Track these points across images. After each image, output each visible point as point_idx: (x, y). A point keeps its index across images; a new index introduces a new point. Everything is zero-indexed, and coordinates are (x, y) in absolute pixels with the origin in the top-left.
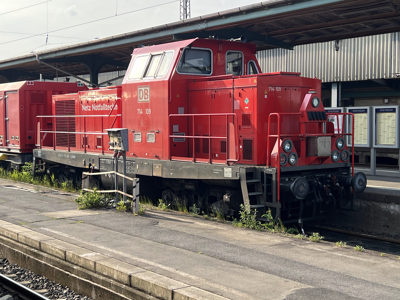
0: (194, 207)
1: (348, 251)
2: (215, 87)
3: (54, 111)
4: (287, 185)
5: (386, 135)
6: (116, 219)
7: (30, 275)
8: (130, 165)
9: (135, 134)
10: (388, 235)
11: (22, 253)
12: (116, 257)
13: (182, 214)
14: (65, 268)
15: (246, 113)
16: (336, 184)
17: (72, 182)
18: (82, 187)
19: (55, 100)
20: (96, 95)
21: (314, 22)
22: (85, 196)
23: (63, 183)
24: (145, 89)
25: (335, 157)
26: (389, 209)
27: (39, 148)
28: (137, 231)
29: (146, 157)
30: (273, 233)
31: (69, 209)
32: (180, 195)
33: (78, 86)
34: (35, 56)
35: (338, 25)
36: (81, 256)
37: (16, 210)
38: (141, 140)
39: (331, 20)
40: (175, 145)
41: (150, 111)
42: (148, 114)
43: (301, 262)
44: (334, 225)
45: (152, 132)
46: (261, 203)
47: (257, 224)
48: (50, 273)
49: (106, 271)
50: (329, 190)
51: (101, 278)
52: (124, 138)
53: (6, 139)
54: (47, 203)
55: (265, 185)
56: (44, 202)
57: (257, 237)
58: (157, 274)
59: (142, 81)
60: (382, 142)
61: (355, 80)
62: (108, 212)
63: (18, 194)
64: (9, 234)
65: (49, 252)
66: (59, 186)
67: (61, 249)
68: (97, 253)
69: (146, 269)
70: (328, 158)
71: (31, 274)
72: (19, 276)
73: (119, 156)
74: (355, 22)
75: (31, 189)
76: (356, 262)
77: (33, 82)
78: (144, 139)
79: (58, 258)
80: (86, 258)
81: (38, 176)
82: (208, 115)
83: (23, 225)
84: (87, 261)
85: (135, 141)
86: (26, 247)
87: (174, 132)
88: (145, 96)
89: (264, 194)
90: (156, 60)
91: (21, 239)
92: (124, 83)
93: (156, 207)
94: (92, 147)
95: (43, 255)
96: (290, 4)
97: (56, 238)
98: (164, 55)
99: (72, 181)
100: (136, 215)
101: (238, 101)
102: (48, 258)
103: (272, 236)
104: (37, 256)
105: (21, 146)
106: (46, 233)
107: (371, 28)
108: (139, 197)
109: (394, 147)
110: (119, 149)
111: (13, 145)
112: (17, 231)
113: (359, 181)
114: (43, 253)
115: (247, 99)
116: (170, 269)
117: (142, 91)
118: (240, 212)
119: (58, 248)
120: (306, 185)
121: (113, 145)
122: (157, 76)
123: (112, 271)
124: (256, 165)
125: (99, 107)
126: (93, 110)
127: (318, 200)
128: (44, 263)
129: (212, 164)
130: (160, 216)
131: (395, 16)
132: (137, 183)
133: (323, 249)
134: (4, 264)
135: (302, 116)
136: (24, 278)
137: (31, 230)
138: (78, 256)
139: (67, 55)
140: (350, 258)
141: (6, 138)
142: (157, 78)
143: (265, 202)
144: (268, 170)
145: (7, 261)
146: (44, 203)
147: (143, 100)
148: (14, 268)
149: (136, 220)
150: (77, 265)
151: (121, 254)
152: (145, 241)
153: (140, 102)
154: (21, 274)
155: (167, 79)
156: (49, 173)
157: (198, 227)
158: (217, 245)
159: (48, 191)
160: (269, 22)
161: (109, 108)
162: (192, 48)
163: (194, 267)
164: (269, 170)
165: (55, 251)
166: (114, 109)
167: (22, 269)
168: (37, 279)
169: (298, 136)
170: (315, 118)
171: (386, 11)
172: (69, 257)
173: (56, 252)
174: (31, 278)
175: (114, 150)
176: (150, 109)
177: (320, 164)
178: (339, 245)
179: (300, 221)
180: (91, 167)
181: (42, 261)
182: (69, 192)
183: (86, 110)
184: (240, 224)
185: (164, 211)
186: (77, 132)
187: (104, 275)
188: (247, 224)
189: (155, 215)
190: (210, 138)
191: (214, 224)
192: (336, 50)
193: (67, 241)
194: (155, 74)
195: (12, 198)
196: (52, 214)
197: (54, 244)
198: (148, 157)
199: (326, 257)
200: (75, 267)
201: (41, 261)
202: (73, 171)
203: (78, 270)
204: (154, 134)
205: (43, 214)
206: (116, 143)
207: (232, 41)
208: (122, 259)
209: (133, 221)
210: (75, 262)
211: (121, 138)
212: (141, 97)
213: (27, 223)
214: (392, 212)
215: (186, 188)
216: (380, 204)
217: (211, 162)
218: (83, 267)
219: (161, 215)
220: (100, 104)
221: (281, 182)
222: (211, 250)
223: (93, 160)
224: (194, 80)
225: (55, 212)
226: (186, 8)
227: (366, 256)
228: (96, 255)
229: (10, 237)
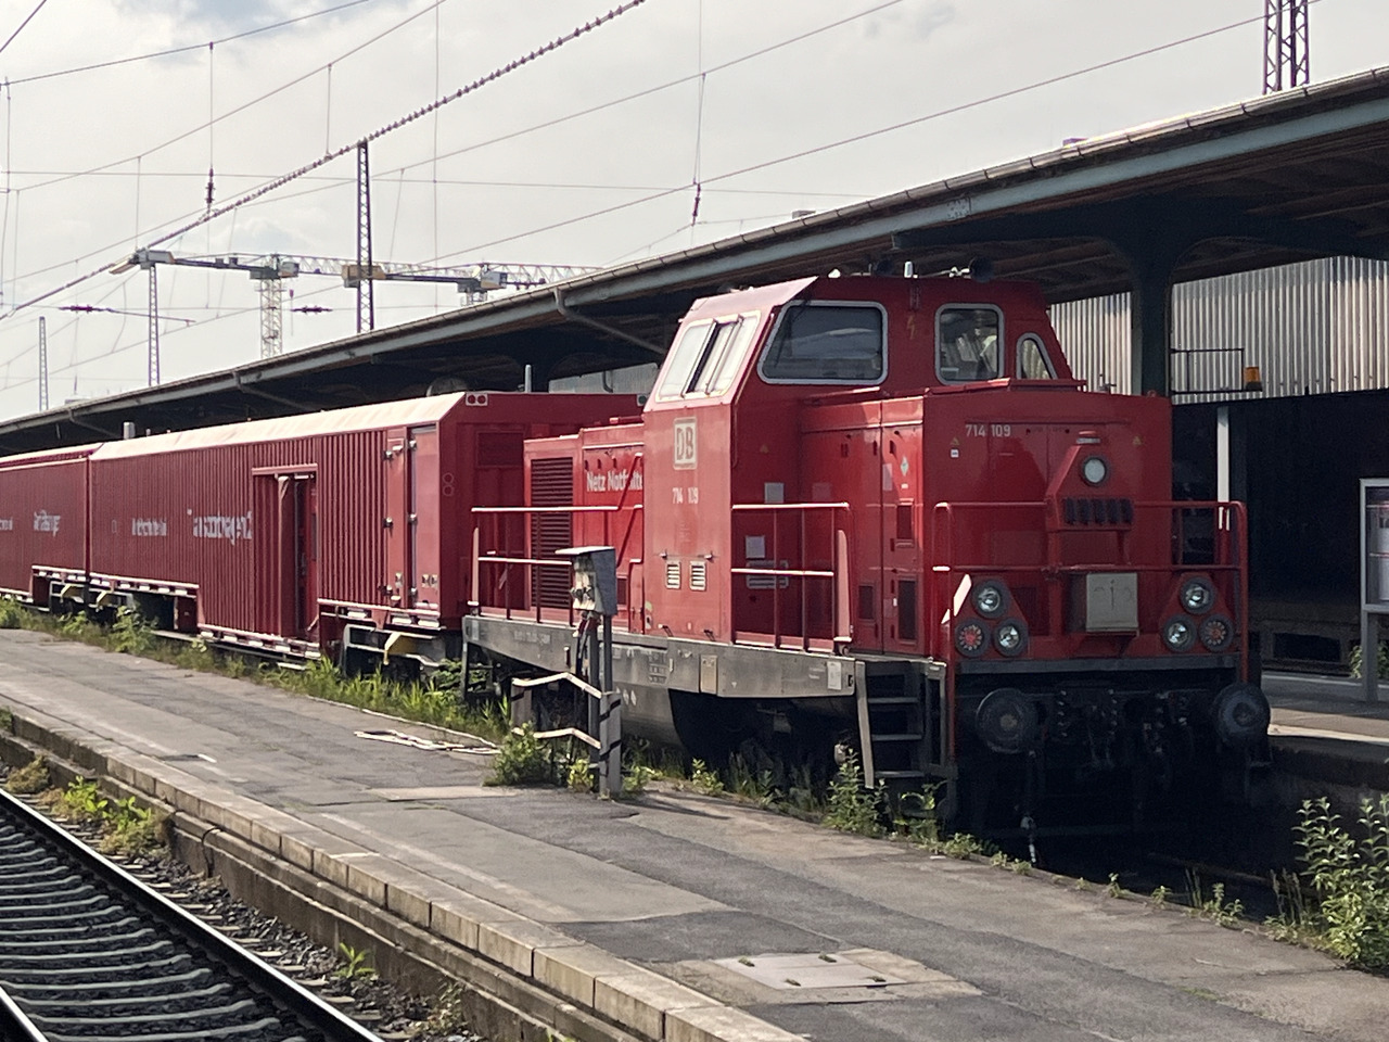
3: (528, 492)
8: (657, 662)
9: (669, 566)
15: (903, 501)
16: (1177, 718)
19: (530, 457)
24: (687, 429)
27: (476, 611)
29: (689, 633)
31: (457, 785)
34: (552, 295)
38: (679, 582)
40: (753, 599)
41: (697, 496)
42: (693, 502)
45: (701, 557)
46: (921, 766)
49: (360, 883)
50: (1157, 738)
52: (604, 576)
53: (411, 587)
55: (928, 713)
59: (681, 406)
67: (308, 846)
68: (374, 854)
75: (426, 738)
77: (486, 396)
85: (668, 586)
87: (750, 559)
88: (687, 450)
89: (927, 739)
90: (724, 335)
98: (739, 325)
101: (890, 467)
105: (442, 608)
108: (620, 748)
110: (591, 606)
111: (425, 605)
113: (1236, 709)
115: (905, 460)
117: (683, 435)
120: (1025, 713)
121: (581, 597)
122: (713, 390)
123: (366, 882)
124: (915, 655)
129: (810, 652)
132: (614, 705)
135: (1049, 510)
138: (329, 858)
141: (409, 583)
142: (713, 394)
143: (926, 763)
144: (935, 667)
147: (684, 460)
150: (324, 879)
153: (678, 465)
155: (728, 400)
164: (933, 669)
169: (1038, 571)
170: (1091, 516)
172: (317, 863)
175: (583, 612)
176: (696, 489)
179: (1023, 823)
194: (708, 385)
201: (274, 881)
204: (704, 564)
205: (374, 790)
210: (324, 873)
211: (594, 573)
212: (680, 452)
213: (303, 805)
215: (777, 730)
217: (807, 648)
224: (814, 401)
228: (366, 857)
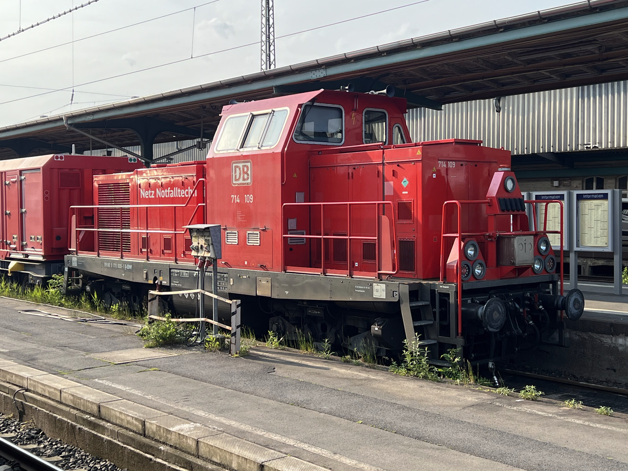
0: (326, 344)
1: (588, 416)
2: (353, 161)
3: (96, 198)
4: (473, 310)
5: (593, 232)
6: (207, 364)
7: (84, 457)
9: (227, 233)
10: (615, 383)
11: (69, 421)
12: (229, 431)
13: (306, 354)
14: (144, 449)
15: (405, 200)
16: (539, 306)
17: (127, 304)
18: (148, 313)
19: (97, 183)
20: (163, 175)
21: (474, 70)
22: (153, 327)
23: (113, 306)
24: (243, 166)
25: (537, 266)
26: (615, 344)
27: (75, 253)
28: (247, 384)
29: (245, 266)
30: (457, 385)
31: (130, 348)
32: (298, 323)
33: (129, 162)
34: (63, 119)
35: (513, 73)
36: (171, 429)
37: (48, 349)
38: (237, 241)
39: (501, 67)
40: (291, 250)
41: (252, 199)
42: (248, 202)
43: (525, 436)
44: (528, 367)
45: (255, 229)
46: (432, 337)
47: (431, 370)
48: (118, 456)
49: (217, 456)
50: (529, 316)
51: (210, 467)
52: (215, 239)
53: (22, 241)
54: (93, 337)
55: (437, 310)
56: (88, 336)
57: (435, 391)
58: (305, 462)
59: (238, 154)
60: (587, 242)
61: (525, 153)
62: (192, 352)
63: (45, 324)
64: (45, 391)
65: (114, 421)
66: (107, 310)
67: (136, 417)
68: (195, 424)
69: (285, 453)
70: (529, 267)
71: (86, 456)
72: (67, 460)
73: (207, 267)
74: (538, 70)
75: (64, 314)
76: (611, 434)
77: (63, 156)
78: (243, 240)
79: (131, 430)
80: (182, 433)
81: (73, 295)
82: (347, 204)
83: (65, 376)
84: (182, 437)
85: (227, 243)
86: (74, 412)
87: (290, 230)
88: (244, 176)
89: (437, 324)
90: (260, 122)
91: (65, 398)
92: (209, 156)
93: (262, 343)
94: (156, 251)
95: (106, 426)
96: (456, 41)
97: (124, 398)
98: (272, 114)
99: (128, 302)
100: (236, 357)
101: (392, 183)
102: (114, 431)
103: (458, 391)
104: (95, 428)
105: (45, 251)
106: (106, 389)
107: (559, 78)
108: (241, 329)
109: (606, 250)
110: (207, 255)
111: (33, 249)
112: (60, 387)
113: (574, 302)
114: (104, 422)
115: (405, 179)
116: (324, 452)
117: (240, 169)
118: (404, 351)
119: (130, 415)
120: (501, 309)
121: (197, 250)
122: (262, 146)
123: (228, 456)
124: (420, 279)
125: (167, 193)
126: (157, 197)
127: (515, 332)
128: (108, 438)
129: (353, 278)
130: (274, 358)
131: (599, 60)
132: (238, 306)
133: (550, 413)
134: (39, 439)
135: (490, 204)
136: (75, 463)
137: (81, 383)
138: (167, 430)
139: (109, 118)
140: (597, 428)
141: (22, 239)
142: (263, 148)
143: (438, 336)
144: (442, 287)
145: (43, 434)
146: (89, 338)
147: (241, 181)
148: (56, 446)
149: (240, 366)
150: (164, 443)
151: (235, 426)
152: (265, 401)
153: (235, 184)
154: (70, 456)
155: (280, 150)
156: (90, 290)
157: (338, 375)
158: (380, 407)
159: (89, 317)
160: (410, 69)
161: (183, 194)
162: (315, 104)
163: (359, 448)
164: (444, 287)
165: (126, 421)
166: (193, 195)
167: (69, 448)
168: (96, 466)
169: (484, 235)
170: (509, 207)
171: (584, 53)
172: (150, 430)
173: (128, 422)
174: (87, 462)
175: (199, 258)
176: (251, 195)
177: (517, 277)
178: (569, 405)
179: (490, 365)
180: (156, 282)
181: (104, 435)
182: (122, 319)
183: (147, 197)
184: (403, 371)
185: (276, 348)
186: (132, 229)
187: (213, 462)
188: (415, 371)
189: (265, 356)
190: (350, 239)
191: (361, 371)
192: (497, 111)
193: (143, 402)
194: (259, 144)
195: (38, 330)
196: (106, 356)
197: (124, 409)
198: (248, 266)
199: (559, 426)
200: (162, 448)
201: (102, 436)
202: (127, 288)
203: (167, 452)
204: (258, 232)
205: (92, 355)
206: (202, 246)
207: (373, 95)
208: (240, 435)
209: (234, 366)
210: (160, 438)
211: (210, 238)
212: (237, 178)
213: (70, 371)
214: (620, 348)
215: (308, 314)
216: (601, 337)
217: (351, 275)
218: (176, 448)
219: (274, 356)
220: (169, 188)
221: (462, 306)
222: (374, 416)
223: (160, 271)
224: (319, 152)
225: (110, 353)
226: (269, 54)
227: (619, 424)
228: (196, 428)
229: (47, 395)
